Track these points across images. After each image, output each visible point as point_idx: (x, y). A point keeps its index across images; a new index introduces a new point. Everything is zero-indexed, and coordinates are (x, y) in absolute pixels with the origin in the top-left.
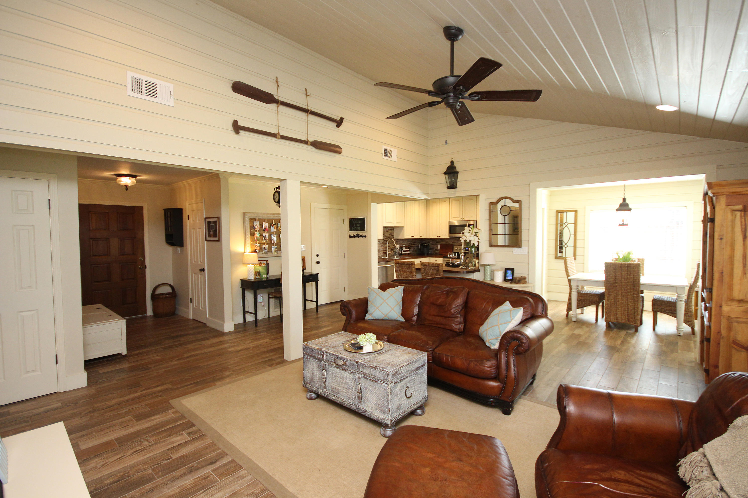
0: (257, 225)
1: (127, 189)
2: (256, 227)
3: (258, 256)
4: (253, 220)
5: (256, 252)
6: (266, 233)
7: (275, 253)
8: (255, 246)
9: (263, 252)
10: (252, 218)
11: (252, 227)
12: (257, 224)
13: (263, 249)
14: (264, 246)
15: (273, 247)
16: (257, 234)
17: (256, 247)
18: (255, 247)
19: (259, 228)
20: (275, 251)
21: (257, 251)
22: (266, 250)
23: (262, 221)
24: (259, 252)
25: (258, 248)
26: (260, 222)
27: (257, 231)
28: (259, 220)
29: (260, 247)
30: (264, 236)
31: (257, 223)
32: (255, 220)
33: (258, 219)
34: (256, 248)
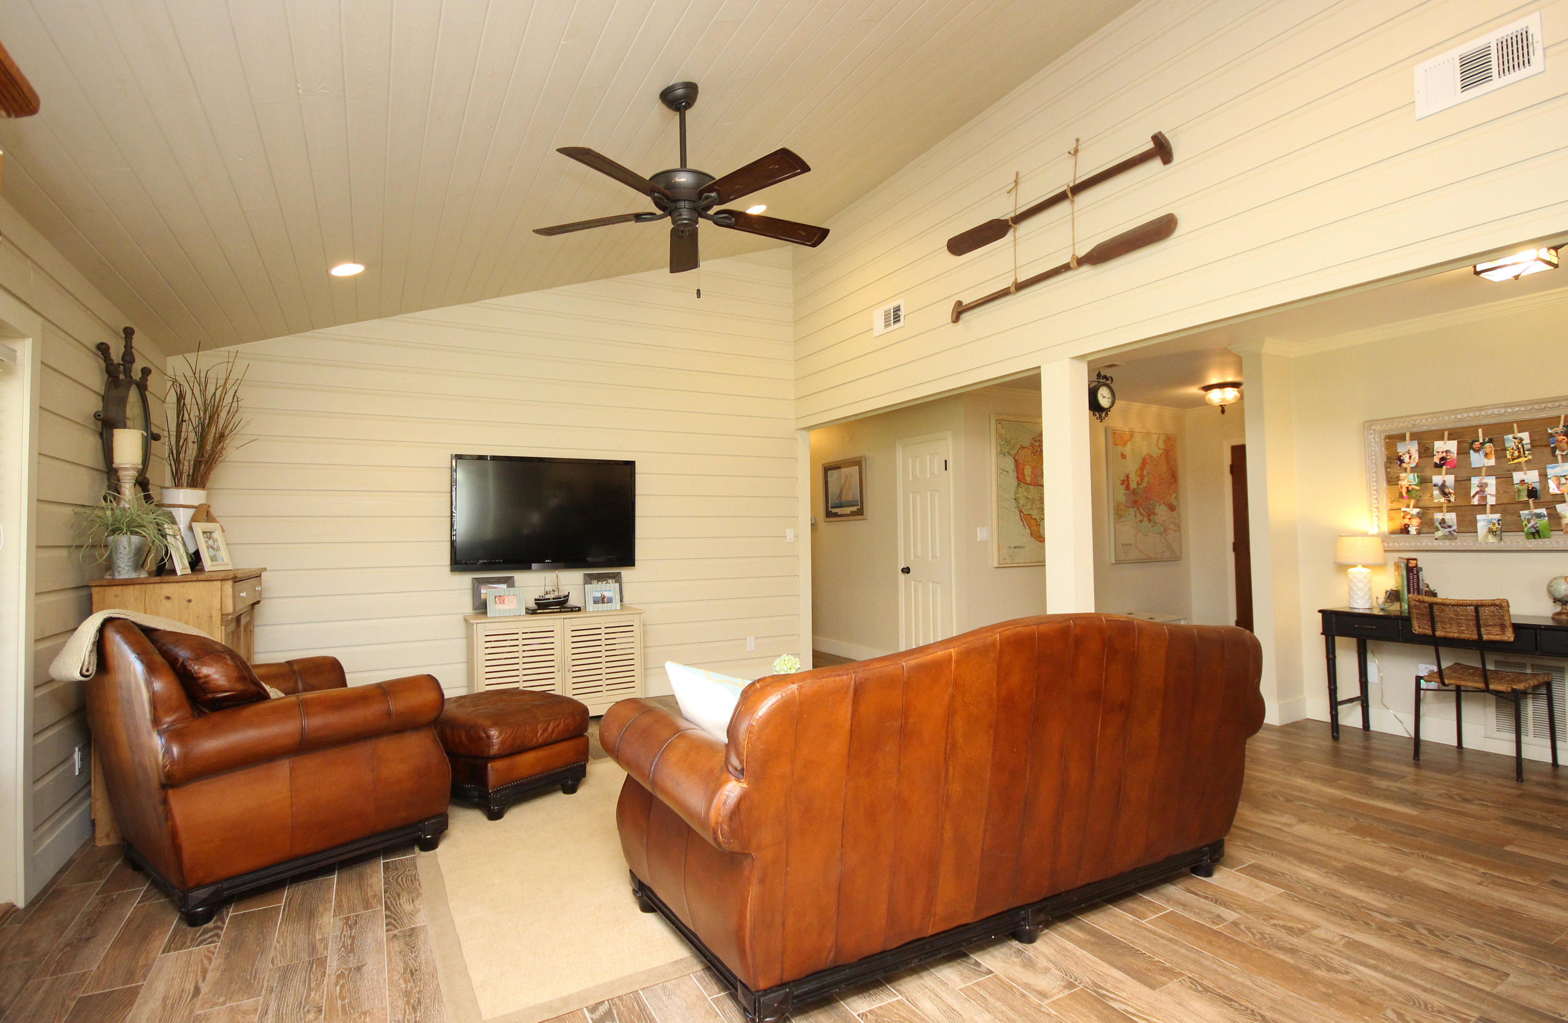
0: (1409, 452)
1: (1223, 412)
2: (1406, 458)
3: (1384, 546)
4: (1393, 439)
5: (1408, 532)
6: (1444, 472)
7: (1491, 539)
8: (1402, 514)
9: (1438, 534)
10: (1392, 433)
11: (1395, 460)
12: (1410, 450)
13: (1437, 524)
14: (1438, 516)
15: (1479, 517)
16: (1408, 479)
17: (1409, 517)
18: (1404, 518)
19: (1417, 460)
20: (1491, 531)
21: (1413, 530)
22: (1450, 527)
23: (1425, 440)
24: (1419, 533)
25: (1415, 522)
26: (1419, 444)
27: (1409, 470)
28: (1414, 436)
29: (1420, 518)
30: (1440, 483)
31: (1409, 447)
32: (1402, 438)
33: (1411, 434)
34: (1406, 521)
